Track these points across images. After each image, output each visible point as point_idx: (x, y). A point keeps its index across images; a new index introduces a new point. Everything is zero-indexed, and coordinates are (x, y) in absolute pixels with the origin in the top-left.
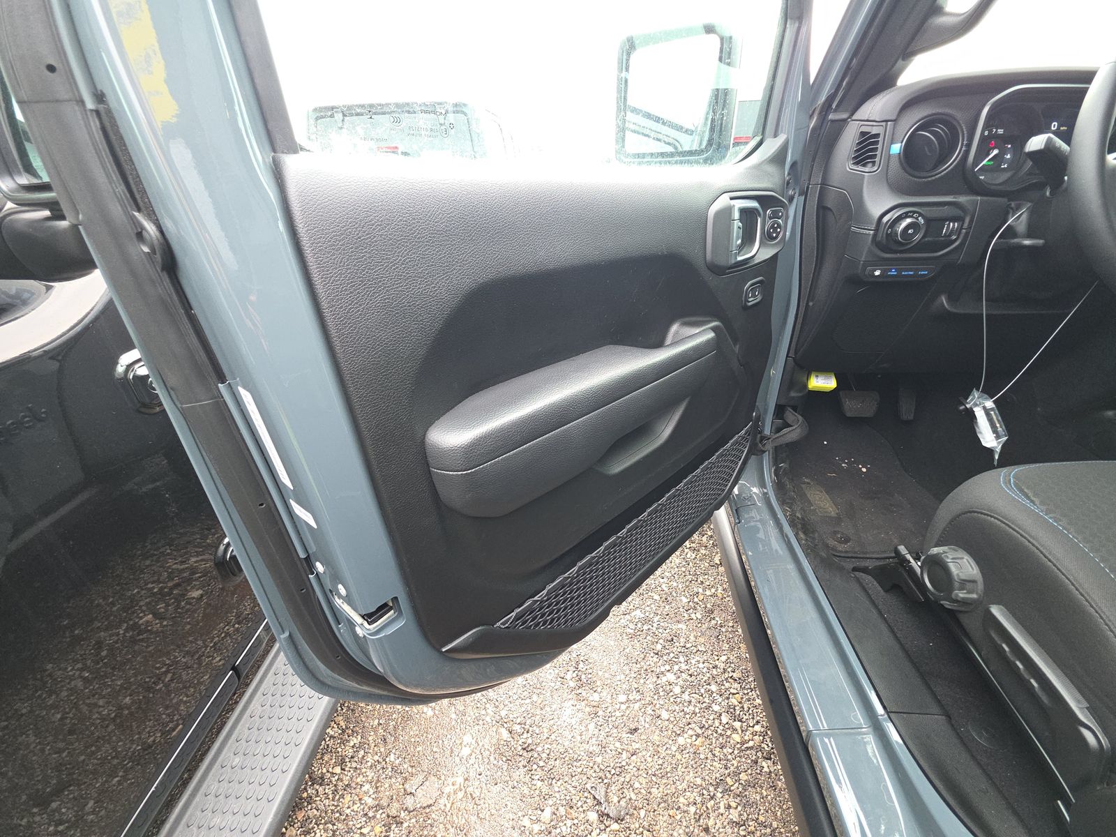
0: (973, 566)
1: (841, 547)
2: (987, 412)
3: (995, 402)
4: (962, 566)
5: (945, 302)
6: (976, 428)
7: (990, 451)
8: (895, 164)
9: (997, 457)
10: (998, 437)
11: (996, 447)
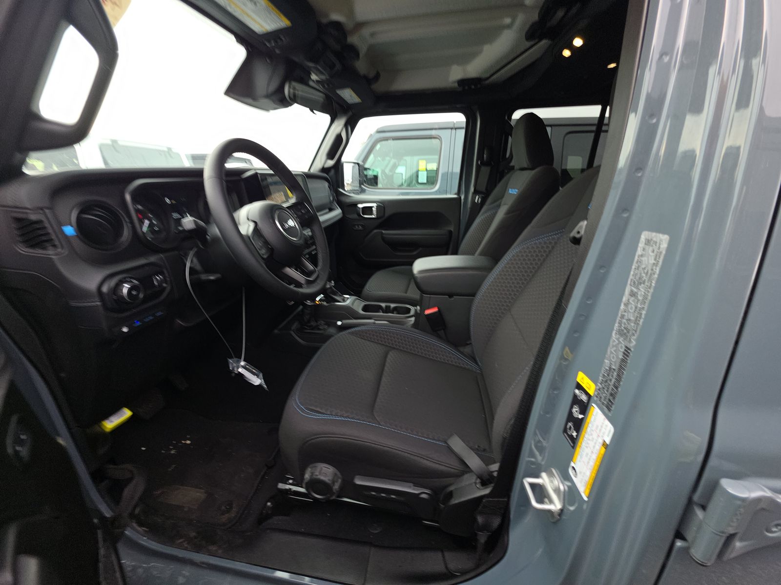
0: (329, 467)
1: (233, 514)
2: (244, 367)
3: (244, 361)
4: (325, 472)
5: (180, 322)
6: (246, 379)
7: (260, 386)
8: (79, 245)
9: (265, 387)
10: (258, 376)
11: (261, 383)
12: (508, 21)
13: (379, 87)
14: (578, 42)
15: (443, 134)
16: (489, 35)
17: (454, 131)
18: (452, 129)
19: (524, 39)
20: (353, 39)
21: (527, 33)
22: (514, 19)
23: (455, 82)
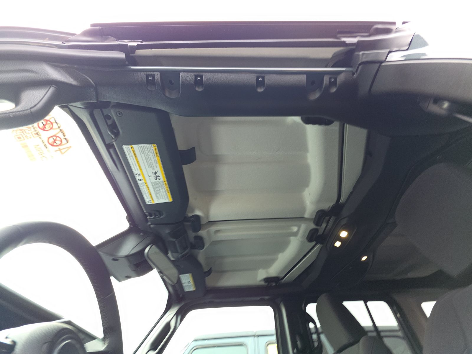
12: (295, 229)
13: (210, 282)
14: (344, 234)
15: (249, 341)
16: (282, 246)
17: (256, 338)
18: (254, 336)
19: (306, 241)
20: (203, 233)
21: (307, 238)
22: (299, 227)
23: (261, 281)
